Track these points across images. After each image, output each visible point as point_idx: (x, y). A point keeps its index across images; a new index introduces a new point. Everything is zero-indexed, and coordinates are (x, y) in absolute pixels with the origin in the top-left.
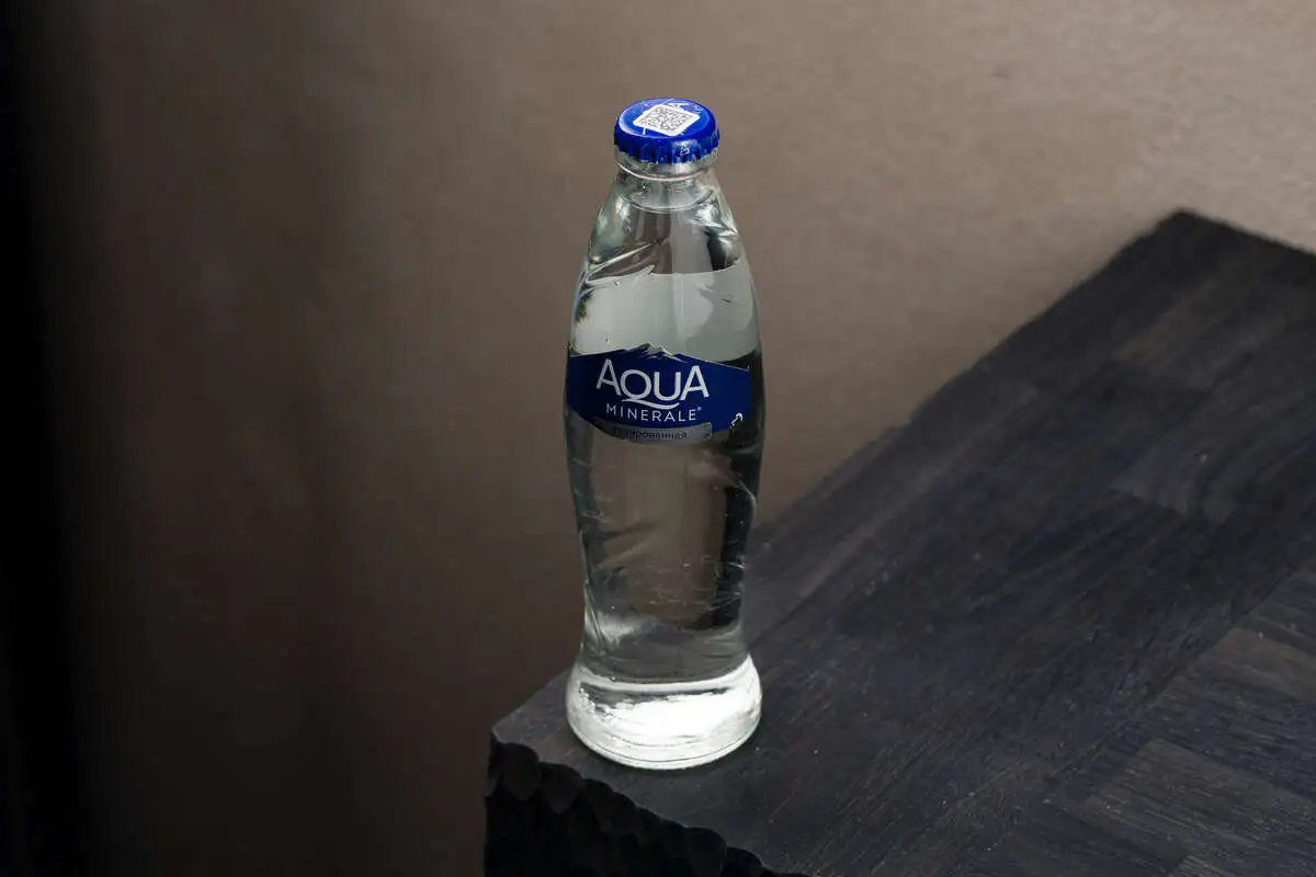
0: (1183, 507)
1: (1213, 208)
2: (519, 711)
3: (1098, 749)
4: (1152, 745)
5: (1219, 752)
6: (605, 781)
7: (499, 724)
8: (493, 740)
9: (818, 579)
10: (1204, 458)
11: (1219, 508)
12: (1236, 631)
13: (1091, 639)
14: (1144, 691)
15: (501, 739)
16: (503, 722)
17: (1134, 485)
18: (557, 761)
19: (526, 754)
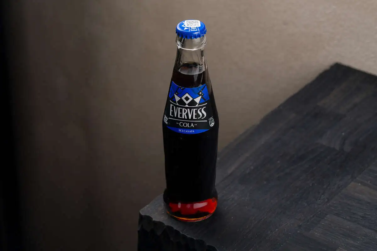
0: (337, 148)
1: (346, 62)
2: (147, 206)
3: (313, 217)
4: (328, 216)
5: (348, 218)
6: (172, 226)
7: (142, 210)
8: (140, 214)
9: (233, 168)
10: (343, 134)
11: (348, 148)
12: (353, 183)
13: (311, 185)
14: (326, 200)
15: (143, 214)
16: (143, 209)
17: (324, 141)
18: (158, 220)
19: (149, 218)
